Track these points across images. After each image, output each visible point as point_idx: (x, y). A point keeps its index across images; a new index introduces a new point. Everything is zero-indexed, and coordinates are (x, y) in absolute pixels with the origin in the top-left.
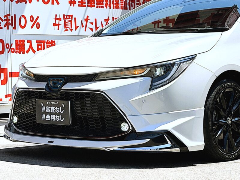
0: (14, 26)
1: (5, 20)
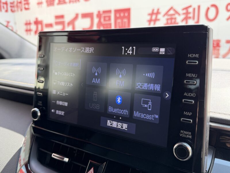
0: (196, 20)
1: (184, 14)
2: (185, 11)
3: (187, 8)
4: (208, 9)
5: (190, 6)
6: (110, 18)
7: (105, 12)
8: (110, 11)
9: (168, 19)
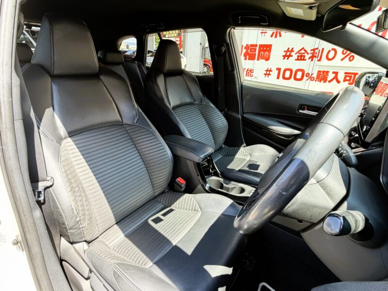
0: (319, 58)
1: (311, 53)
2: (312, 52)
3: (314, 50)
4: (329, 51)
5: (318, 49)
6: (255, 50)
7: (252, 45)
8: (256, 45)
9: (298, 56)
